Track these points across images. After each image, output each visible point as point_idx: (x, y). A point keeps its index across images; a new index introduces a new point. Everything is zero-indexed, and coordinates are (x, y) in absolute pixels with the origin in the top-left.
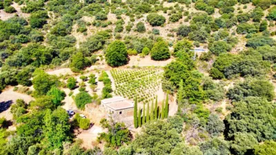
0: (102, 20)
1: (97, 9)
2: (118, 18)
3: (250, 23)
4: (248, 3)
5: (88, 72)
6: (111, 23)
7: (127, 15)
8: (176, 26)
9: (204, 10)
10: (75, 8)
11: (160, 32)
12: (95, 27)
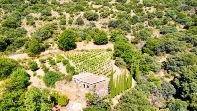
0: (47, 15)
1: (41, 8)
2: (60, 15)
3: (156, 19)
4: (151, 6)
5: (43, 56)
6: (55, 18)
7: (67, 12)
8: (107, 20)
9: (124, 10)
10: (21, 7)
11: (96, 25)
12: (42, 21)
